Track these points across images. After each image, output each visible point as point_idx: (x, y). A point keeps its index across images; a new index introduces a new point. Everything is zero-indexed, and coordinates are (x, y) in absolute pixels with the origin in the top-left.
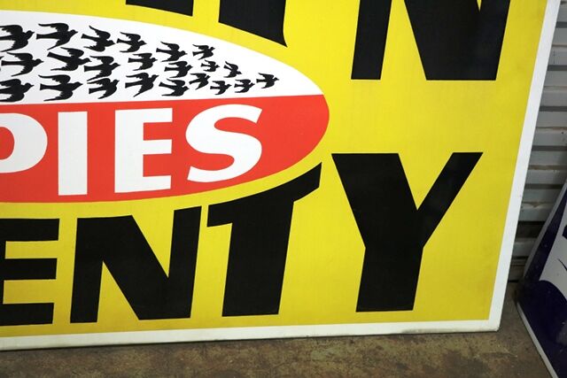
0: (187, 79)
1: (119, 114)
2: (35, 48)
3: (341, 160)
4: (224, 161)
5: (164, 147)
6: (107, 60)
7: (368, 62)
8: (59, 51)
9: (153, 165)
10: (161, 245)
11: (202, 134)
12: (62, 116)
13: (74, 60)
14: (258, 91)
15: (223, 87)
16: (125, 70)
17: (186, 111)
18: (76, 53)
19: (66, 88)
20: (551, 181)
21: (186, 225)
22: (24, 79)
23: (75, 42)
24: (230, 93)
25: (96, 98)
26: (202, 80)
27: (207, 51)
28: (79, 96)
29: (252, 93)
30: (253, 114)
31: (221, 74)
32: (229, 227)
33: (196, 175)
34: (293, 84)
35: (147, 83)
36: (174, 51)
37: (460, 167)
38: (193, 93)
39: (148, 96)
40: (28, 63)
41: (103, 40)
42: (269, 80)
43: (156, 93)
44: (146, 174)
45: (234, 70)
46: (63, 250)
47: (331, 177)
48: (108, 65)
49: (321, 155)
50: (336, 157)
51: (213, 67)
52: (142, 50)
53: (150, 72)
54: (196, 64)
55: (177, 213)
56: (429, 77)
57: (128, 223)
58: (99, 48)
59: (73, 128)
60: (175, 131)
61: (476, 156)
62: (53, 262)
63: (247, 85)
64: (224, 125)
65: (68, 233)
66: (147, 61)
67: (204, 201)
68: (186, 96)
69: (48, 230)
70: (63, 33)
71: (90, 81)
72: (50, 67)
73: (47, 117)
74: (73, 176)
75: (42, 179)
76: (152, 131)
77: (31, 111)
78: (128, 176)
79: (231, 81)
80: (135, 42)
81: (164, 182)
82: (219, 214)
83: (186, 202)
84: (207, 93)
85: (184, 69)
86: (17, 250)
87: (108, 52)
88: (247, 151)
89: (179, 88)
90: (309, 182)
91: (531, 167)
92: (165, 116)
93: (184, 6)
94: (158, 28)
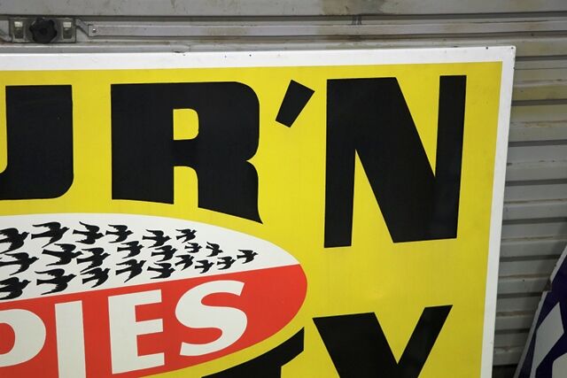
0: (173, 261)
1: (112, 300)
2: (30, 247)
3: (321, 323)
4: (213, 334)
5: (156, 326)
6: (98, 251)
7: (338, 230)
8: (53, 248)
9: (146, 344)
11: (190, 310)
12: (58, 307)
13: (67, 254)
14: (239, 266)
15: (206, 266)
16: (115, 259)
17: (174, 292)
18: (69, 247)
19: (61, 280)
20: (519, 326)
22: (21, 277)
23: (67, 238)
24: (213, 271)
25: (89, 287)
26: (187, 261)
27: (189, 234)
28: (74, 287)
29: (234, 269)
30: (236, 288)
31: (204, 254)
33: (187, 349)
34: (271, 257)
35: (135, 269)
36: (159, 237)
37: (433, 320)
38: (179, 274)
39: (139, 280)
40: (25, 261)
41: (92, 233)
42: (249, 256)
43: (145, 277)
44: (141, 353)
45: (216, 249)
47: (313, 341)
48: (98, 256)
49: (303, 321)
50: (316, 320)
51: (196, 248)
52: (130, 239)
53: (138, 258)
54: (181, 247)
56: (396, 240)
58: (90, 240)
59: (70, 317)
60: (165, 311)
61: (447, 309)
63: (228, 262)
64: (210, 300)
66: (135, 248)
68: (173, 277)
70: (55, 231)
71: (83, 272)
72: (45, 263)
73: (44, 309)
76: (143, 313)
79: (214, 259)
80: (122, 232)
81: (158, 359)
84: (193, 272)
85: (169, 252)
87: (98, 244)
88: (233, 323)
89: (166, 271)
90: (294, 346)
91: (498, 314)
92: (155, 297)
93: (166, 195)
94: (142, 218)
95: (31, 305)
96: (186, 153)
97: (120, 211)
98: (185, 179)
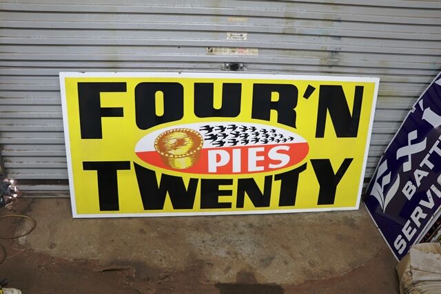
0: (268, 139)
1: (250, 149)
2: (227, 132)
3: (313, 162)
4: (279, 162)
5: (262, 158)
6: (246, 134)
7: (320, 133)
8: (234, 132)
9: (259, 163)
10: (261, 186)
11: (273, 154)
12: (234, 150)
13: (237, 135)
14: (289, 142)
15: (278, 141)
16: (251, 137)
17: (268, 148)
18: (238, 133)
19: (235, 142)
20: (373, 166)
21: (268, 180)
22: (224, 140)
23: (237, 130)
24: (280, 143)
25: (243, 145)
26: (273, 139)
27: (274, 131)
28: (239, 144)
29: (287, 142)
30: (287, 148)
31: (278, 137)
32: (280, 181)
33: (271, 166)
34: (298, 139)
35: (257, 140)
36: (265, 131)
37: (347, 162)
38: (270, 143)
39: (258, 144)
40: (225, 136)
41: (245, 129)
42: (292, 139)
43: (260, 143)
44: (257, 166)
45: (282, 136)
46: (234, 188)
47: (310, 166)
48: (246, 136)
49: (307, 160)
50: (311, 160)
51: (276, 135)
52: (256, 131)
53: (258, 137)
54: (271, 135)
55: (266, 177)
56: (338, 136)
57: (252, 180)
58: (244, 131)
59: (237, 153)
60: (265, 154)
61: (352, 159)
62: (231, 191)
63: (285, 140)
64: (279, 152)
65: (235, 183)
66: (257, 134)
67: (273, 173)
68: (268, 144)
69: (230, 182)
70: (234, 127)
71: (242, 140)
72: (231, 137)
73: (230, 150)
74: (237, 167)
75: (228, 168)
76: (259, 154)
77: (225, 149)
78: (252, 166)
79: (281, 139)
80: (254, 129)
81: (262, 168)
82: (277, 177)
83: (268, 174)
84: (274, 143)
85: (267, 136)
86: (221, 188)
87: (246, 132)
88: (285, 159)
89: (266, 142)
90: (304, 167)
91: (368, 162)
92: (262, 149)
93: (268, 118)
94: (260, 125)
95: (226, 149)
96: (275, 105)
97: (255, 122)
98: (274, 114)
